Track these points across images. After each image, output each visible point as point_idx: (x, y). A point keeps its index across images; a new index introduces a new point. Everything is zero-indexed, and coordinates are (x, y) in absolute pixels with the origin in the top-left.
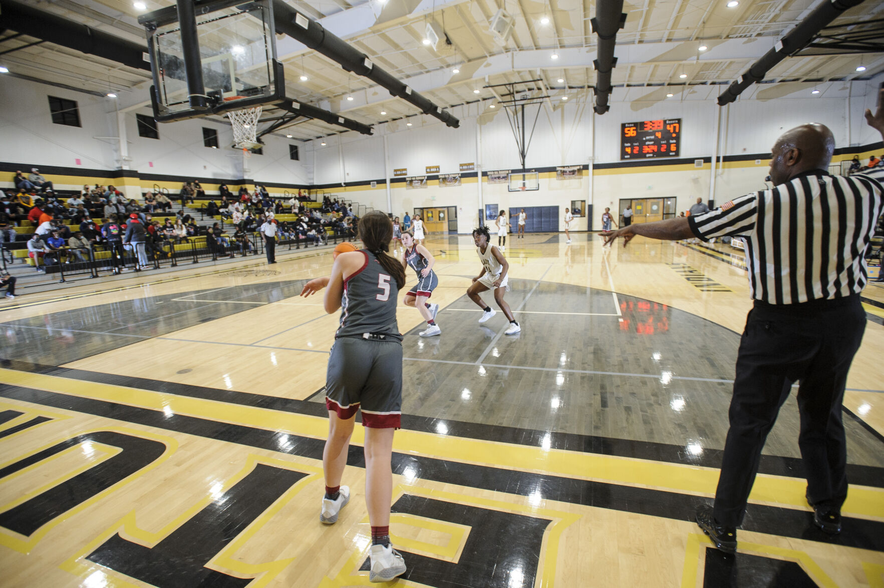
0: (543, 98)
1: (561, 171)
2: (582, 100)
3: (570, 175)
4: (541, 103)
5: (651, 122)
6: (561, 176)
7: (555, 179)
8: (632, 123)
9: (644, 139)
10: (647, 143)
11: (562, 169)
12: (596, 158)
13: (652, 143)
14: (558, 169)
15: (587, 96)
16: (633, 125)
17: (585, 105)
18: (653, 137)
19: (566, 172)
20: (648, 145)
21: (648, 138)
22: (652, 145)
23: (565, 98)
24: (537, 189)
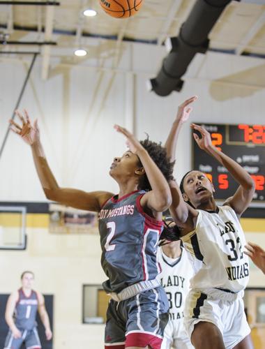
0: (40, 44)
1: (60, 213)
2: (109, 63)
3: (80, 223)
4: (36, 54)
5: (251, 127)
6: (60, 225)
7: (46, 230)
8: (213, 125)
9: (239, 159)
14: (52, 208)
15: (120, 55)
16: (215, 129)
17: (115, 74)
19: (71, 216)
21: (246, 158)
23: (81, 53)
24: (23, 247)
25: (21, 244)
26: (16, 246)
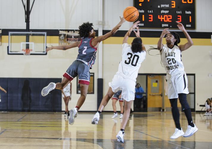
1: (65, 35)
6: (65, 42)
9: (159, 7)
10: (162, 12)
11: (66, 33)
12: (106, 23)
13: (167, 12)
14: (61, 32)
18: (168, 6)
19: (71, 37)
20: (164, 14)
21: (162, 6)
22: (167, 14)
24: (45, 53)
25: (44, 52)
26: (42, 53)
